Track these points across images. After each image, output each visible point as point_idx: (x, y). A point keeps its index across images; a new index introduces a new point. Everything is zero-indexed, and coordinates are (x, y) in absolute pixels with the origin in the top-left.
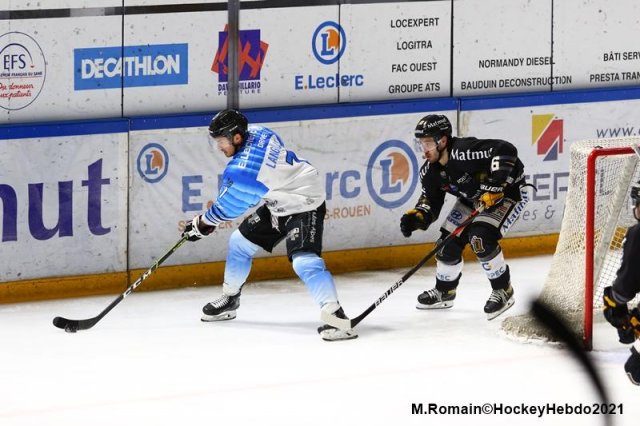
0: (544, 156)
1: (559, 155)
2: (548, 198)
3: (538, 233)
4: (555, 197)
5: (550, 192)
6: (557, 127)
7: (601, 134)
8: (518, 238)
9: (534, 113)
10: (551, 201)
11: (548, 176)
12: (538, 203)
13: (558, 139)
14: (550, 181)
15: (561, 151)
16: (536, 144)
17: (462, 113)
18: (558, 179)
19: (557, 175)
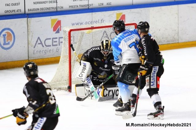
0: (55, 32)
1: (60, 31)
2: (57, 45)
3: (54, 56)
4: (59, 45)
5: (57, 43)
6: (59, 23)
7: (73, 24)
8: (48, 58)
9: (52, 18)
10: (58, 46)
11: (57, 38)
12: (54, 47)
13: (59, 26)
14: (57, 40)
15: (60, 30)
16: (52, 28)
17: (29, 19)
18: (60, 39)
19: (60, 38)
